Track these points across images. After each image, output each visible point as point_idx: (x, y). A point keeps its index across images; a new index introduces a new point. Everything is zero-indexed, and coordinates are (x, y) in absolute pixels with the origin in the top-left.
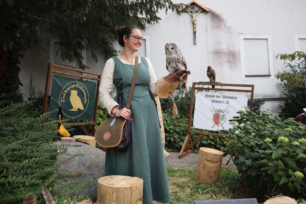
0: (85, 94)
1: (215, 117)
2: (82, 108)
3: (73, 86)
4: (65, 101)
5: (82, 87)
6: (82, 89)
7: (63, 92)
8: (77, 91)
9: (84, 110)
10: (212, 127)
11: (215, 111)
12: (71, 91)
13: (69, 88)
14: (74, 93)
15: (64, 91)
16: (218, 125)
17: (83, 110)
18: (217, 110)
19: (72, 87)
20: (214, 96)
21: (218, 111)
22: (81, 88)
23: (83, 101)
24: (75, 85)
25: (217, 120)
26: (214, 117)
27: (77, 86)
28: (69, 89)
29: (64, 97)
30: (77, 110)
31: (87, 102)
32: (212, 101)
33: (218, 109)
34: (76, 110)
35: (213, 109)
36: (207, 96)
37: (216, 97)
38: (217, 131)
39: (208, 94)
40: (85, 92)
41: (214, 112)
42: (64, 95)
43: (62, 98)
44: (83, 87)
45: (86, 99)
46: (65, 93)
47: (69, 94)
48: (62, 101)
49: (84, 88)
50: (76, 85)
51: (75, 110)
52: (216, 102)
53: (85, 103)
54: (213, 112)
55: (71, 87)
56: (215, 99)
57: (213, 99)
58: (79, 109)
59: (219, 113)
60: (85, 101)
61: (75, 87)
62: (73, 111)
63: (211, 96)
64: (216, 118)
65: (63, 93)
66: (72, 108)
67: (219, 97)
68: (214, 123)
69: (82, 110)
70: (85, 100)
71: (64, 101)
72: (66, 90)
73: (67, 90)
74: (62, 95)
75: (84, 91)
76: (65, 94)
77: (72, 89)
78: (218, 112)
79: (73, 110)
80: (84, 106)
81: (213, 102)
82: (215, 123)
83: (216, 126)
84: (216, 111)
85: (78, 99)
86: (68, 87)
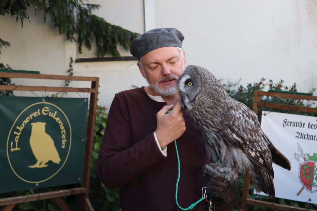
0: (62, 127)
1: (304, 172)
2: (57, 159)
3: (35, 114)
4: (19, 149)
5: (56, 112)
6: (56, 117)
7: (15, 129)
8: (44, 124)
9: (61, 163)
10: (298, 194)
11: (305, 158)
12: (33, 124)
13: (28, 118)
14: (39, 128)
15: (18, 128)
16: (310, 189)
17: (58, 163)
18: (308, 155)
19: (33, 117)
20: (302, 125)
21: (311, 158)
22: (53, 115)
23: (58, 144)
24: (41, 112)
25: (308, 178)
26: (301, 172)
27: (45, 112)
28: (26, 121)
29: (17, 141)
30: (46, 164)
31: (67, 144)
32: (297, 135)
33: (311, 155)
34: (43, 165)
35: (300, 153)
36: (286, 123)
37: (306, 126)
38: (309, 202)
39: (289, 120)
40: (62, 124)
41: (302, 161)
42: (17, 135)
43: (12, 143)
44: (59, 112)
45: (66, 139)
46: (18, 131)
47: (27, 132)
48: (12, 150)
49: (59, 115)
50: (43, 110)
51: (41, 166)
52: (306, 137)
53: (63, 147)
54: (300, 159)
55: (31, 116)
56: (305, 131)
57: (300, 130)
58: (50, 163)
59: (313, 164)
60: (64, 144)
61: (39, 114)
62: (36, 169)
63: (296, 124)
64: (307, 174)
65: (15, 133)
66: (35, 161)
67: (313, 127)
68: (300, 185)
69: (56, 164)
70: (64, 141)
71: (17, 149)
72: (21, 125)
73: (23, 125)
74: (13, 136)
75: (60, 122)
76: (19, 134)
77: (35, 120)
78: (312, 160)
79: (37, 166)
80: (62, 153)
81: (299, 136)
82: (305, 184)
83: (305, 191)
84: (307, 157)
85: (49, 141)
86: (24, 117)
